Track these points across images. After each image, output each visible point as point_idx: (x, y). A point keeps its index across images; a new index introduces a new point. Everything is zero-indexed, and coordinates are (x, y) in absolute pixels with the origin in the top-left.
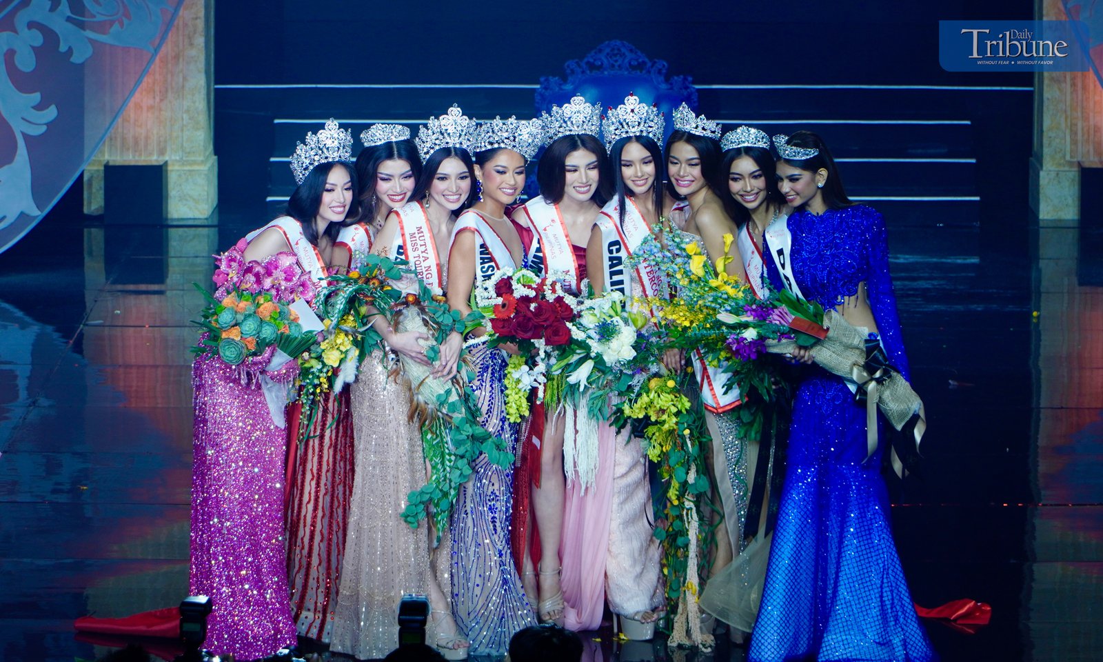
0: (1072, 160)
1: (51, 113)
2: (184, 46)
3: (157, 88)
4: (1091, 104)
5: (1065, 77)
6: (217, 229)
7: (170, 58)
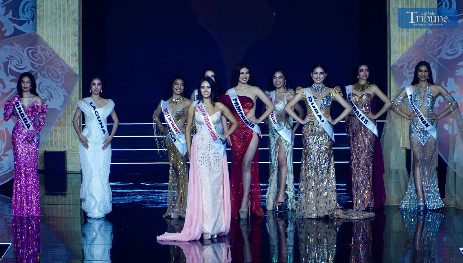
0: (403, 147)
2: (72, 109)
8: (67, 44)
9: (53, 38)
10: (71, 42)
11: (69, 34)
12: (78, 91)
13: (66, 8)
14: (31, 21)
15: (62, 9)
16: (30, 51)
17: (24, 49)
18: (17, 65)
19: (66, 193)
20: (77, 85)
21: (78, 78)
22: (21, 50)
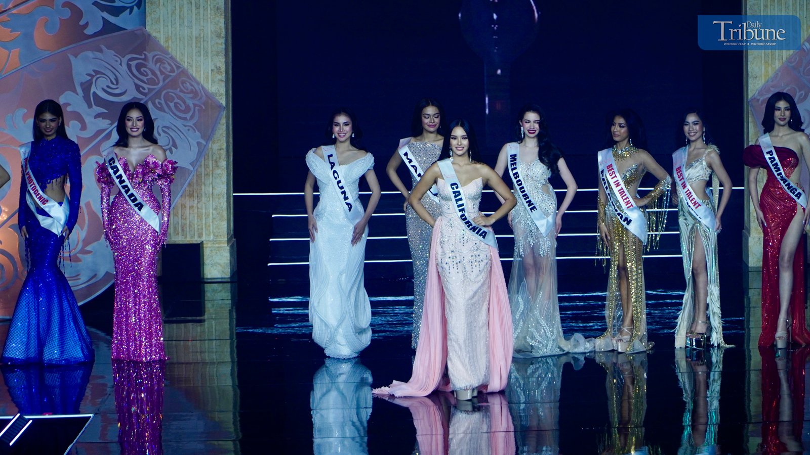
2: (212, 167)
6: (236, 283)
8: (204, 50)
9: (178, 40)
10: (211, 48)
11: (208, 34)
12: (225, 135)
14: (135, 8)
16: (133, 63)
17: (122, 58)
18: (108, 87)
19: (203, 318)
20: (223, 124)
21: (225, 112)
22: (117, 61)
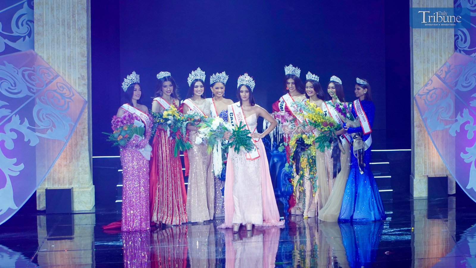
0: (425, 175)
1: (22, 167)
2: (79, 140)
3: (68, 158)
4: (431, 154)
5: (422, 144)
6: (95, 214)
7: (73, 145)
8: (73, 65)
9: (56, 58)
10: (78, 63)
11: (76, 55)
12: (87, 119)
13: (71, 24)
14: (27, 37)
15: (66, 25)
16: (26, 73)
17: (18, 70)
18: (9, 88)
19: (72, 236)
20: (86, 113)
21: (87, 105)
22: (15, 72)
